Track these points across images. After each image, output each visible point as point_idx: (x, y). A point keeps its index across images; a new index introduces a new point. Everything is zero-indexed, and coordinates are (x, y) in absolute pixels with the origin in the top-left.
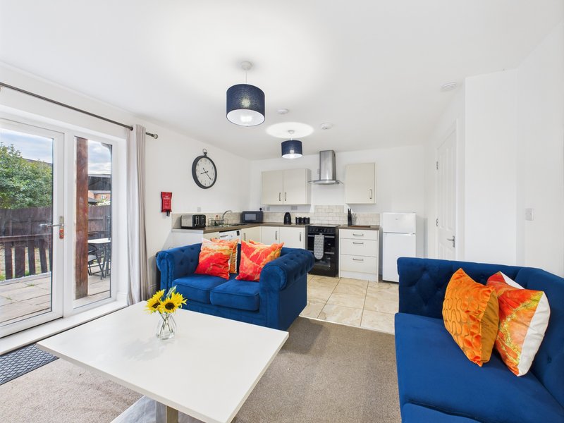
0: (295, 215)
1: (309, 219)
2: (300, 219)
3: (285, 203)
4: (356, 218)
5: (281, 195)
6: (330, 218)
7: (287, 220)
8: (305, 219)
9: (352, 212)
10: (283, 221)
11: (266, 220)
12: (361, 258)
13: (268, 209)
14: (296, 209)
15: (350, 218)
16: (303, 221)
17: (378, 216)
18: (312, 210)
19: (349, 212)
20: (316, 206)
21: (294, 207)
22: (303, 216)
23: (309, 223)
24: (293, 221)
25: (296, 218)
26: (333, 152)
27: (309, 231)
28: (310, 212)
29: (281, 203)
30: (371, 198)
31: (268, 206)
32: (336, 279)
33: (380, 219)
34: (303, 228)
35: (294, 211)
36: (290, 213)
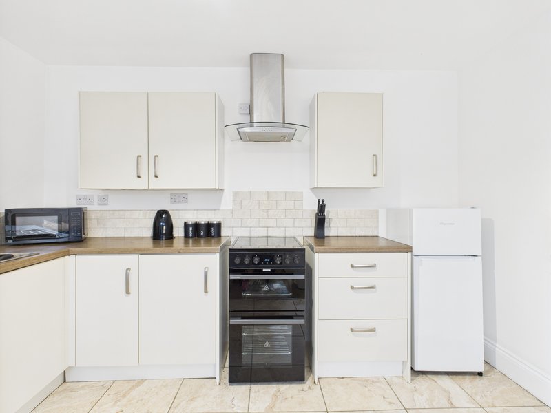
0: (181, 217)
1: (219, 225)
2: (197, 226)
3: (155, 184)
4: (330, 221)
5: (144, 161)
7: (162, 230)
8: (209, 226)
10: (149, 233)
12: (370, 325)
13: (104, 200)
14: (185, 200)
15: (320, 222)
16: (204, 233)
17: (376, 215)
18: (227, 203)
19: (321, 208)
20: (236, 194)
21: (180, 195)
22: (200, 218)
24: (178, 232)
25: (186, 226)
26: (282, 56)
27: (232, 262)
28: (222, 208)
29: (141, 184)
30: (374, 175)
31: (101, 193)
32: (309, 388)
33: (378, 222)
34: (213, 256)
35: (181, 206)
36: (170, 212)
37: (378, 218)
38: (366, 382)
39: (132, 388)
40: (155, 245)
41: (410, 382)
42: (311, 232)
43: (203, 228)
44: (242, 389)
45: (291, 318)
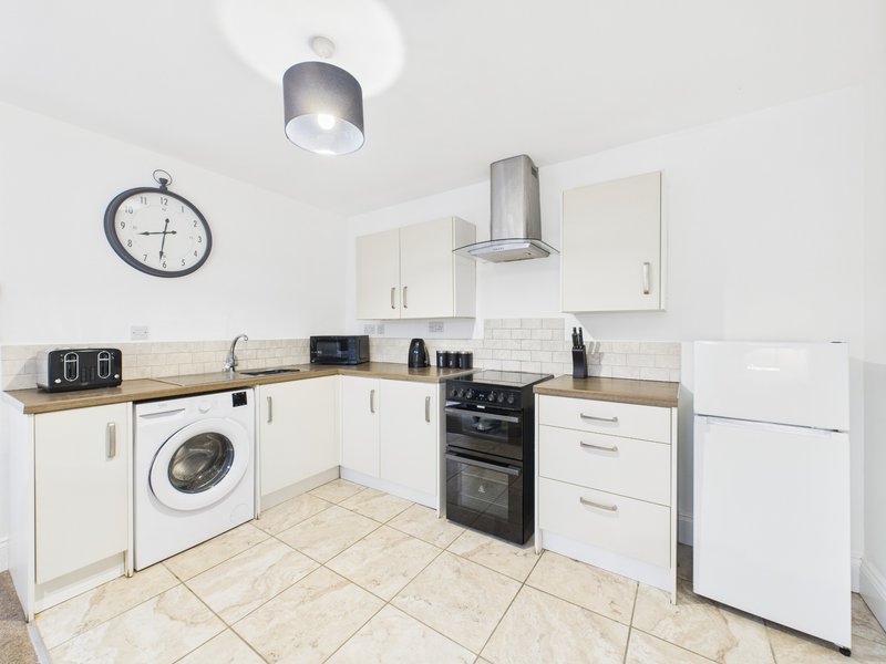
0: (436, 345)
1: (469, 356)
2: (447, 356)
3: (406, 314)
4: (600, 356)
6: (525, 356)
7: (418, 358)
8: (458, 355)
9: (587, 339)
11: (375, 357)
12: (609, 500)
13: (381, 329)
14: (440, 329)
16: (453, 362)
17: (675, 351)
18: (479, 332)
19: (577, 339)
20: (487, 322)
21: (436, 324)
22: (453, 348)
23: (469, 366)
24: (432, 361)
25: (438, 355)
26: (528, 159)
28: (474, 337)
29: (395, 315)
30: (646, 293)
31: (379, 323)
32: (525, 555)
33: (680, 360)
34: (434, 385)
35: (437, 335)
36: (425, 341)
37: (679, 355)
38: (603, 576)
39: (375, 497)
40: (411, 372)
41: (674, 602)
42: (569, 369)
43: (453, 358)
44: (457, 529)
45: (506, 465)
